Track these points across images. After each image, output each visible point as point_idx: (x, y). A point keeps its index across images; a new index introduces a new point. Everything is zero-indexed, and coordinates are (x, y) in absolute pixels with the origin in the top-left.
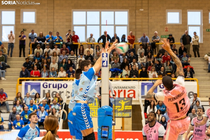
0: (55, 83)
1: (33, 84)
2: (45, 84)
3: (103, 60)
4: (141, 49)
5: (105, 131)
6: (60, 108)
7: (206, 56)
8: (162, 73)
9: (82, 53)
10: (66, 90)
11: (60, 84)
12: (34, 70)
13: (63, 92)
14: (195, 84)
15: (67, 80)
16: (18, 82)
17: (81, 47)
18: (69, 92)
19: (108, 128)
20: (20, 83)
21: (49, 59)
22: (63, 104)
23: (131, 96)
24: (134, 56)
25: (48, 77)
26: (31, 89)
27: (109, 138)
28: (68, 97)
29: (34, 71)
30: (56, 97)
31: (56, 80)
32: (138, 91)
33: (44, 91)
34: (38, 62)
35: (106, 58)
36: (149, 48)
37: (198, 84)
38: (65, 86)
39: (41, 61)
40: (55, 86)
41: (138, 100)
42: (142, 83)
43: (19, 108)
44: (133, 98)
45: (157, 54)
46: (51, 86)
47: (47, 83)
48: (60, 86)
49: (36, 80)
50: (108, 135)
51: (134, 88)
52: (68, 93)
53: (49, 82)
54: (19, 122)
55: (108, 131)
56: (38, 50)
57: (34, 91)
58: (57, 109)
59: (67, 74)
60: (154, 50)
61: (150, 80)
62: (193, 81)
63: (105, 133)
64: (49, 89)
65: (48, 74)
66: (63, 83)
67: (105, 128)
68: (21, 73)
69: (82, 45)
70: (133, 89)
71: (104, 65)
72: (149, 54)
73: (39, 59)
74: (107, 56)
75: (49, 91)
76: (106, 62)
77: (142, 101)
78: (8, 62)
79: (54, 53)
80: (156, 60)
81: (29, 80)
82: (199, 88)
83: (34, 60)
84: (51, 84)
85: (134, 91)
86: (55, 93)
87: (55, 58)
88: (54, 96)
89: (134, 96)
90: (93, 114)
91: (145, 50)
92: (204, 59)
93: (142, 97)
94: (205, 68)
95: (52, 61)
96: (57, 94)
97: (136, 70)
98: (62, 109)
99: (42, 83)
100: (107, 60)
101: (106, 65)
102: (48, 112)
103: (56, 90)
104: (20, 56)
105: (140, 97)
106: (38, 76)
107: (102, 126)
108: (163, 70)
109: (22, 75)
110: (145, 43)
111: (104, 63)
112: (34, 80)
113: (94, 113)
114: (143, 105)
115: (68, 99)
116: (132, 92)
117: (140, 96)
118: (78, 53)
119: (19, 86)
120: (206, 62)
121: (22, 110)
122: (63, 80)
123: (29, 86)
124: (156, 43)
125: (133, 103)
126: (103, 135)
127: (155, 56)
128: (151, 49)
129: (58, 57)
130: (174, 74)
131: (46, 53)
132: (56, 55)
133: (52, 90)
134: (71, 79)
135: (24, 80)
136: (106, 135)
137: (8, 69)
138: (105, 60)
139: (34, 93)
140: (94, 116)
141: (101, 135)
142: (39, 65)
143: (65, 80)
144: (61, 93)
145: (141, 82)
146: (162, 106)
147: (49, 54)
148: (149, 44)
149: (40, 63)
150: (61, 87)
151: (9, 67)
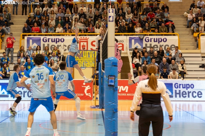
0: (53, 37)
1: (34, 39)
2: (45, 39)
3: (109, 16)
4: (128, 8)
5: (112, 80)
6: (58, 60)
7: (186, 13)
8: (147, 28)
9: (76, 12)
10: (63, 44)
11: (58, 38)
12: (34, 26)
13: (60, 46)
14: (176, 38)
15: (64, 35)
16: (21, 37)
17: (75, 6)
18: (66, 46)
19: (114, 77)
20: (24, 38)
21: (48, 17)
22: (61, 56)
23: (120, 48)
24: (122, 14)
25: (47, 32)
26: (33, 43)
27: (115, 86)
28: (65, 50)
29: (34, 28)
30: (54, 50)
31: (54, 35)
32: (126, 44)
33: (44, 45)
34: (38, 19)
35: (112, 13)
36: (135, 7)
37: (179, 38)
38: (62, 40)
39: (40, 18)
40: (53, 40)
41: (126, 52)
42: (130, 37)
43: (23, 60)
44: (122, 51)
45: (142, 12)
46: (50, 40)
47: (46, 38)
48: (58, 40)
49: (37, 35)
50: (114, 83)
51: (123, 42)
52: (64, 46)
53: (48, 37)
54: (23, 71)
55: (115, 80)
56: (38, 9)
57: (35, 45)
58: (56, 61)
59: (64, 30)
60: (140, 8)
61: (137, 35)
62: (174, 35)
63: (112, 81)
64: (48, 43)
65: (46, 30)
66: (60, 37)
67: (112, 77)
68: (24, 29)
69: (76, 5)
70: (121, 43)
71: (110, 20)
72: (136, 12)
73: (39, 16)
74: (113, 12)
75: (48, 45)
76: (112, 17)
77: (130, 53)
78: (11, 19)
79: (52, 11)
80: (141, 17)
81: (31, 35)
82: (180, 41)
83: (35, 18)
84: (50, 39)
85: (123, 45)
86: (53, 47)
87: (52, 16)
88: (53, 49)
89: (123, 49)
90: (87, 65)
91: (132, 8)
92: (183, 16)
93: (130, 50)
94: (185, 24)
95: (50, 19)
96: (55, 47)
97: (124, 26)
98: (60, 60)
99: (42, 37)
100: (113, 15)
101: (112, 20)
102: (47, 63)
103: (54, 43)
104: (23, 14)
105: (128, 50)
106: (38, 32)
107: (109, 76)
108: (148, 26)
109: (24, 31)
110: (131, 2)
111: (110, 18)
112: (35, 35)
113: (88, 63)
114: (131, 57)
115: (64, 52)
116: (121, 45)
117: (128, 48)
118: (73, 11)
119: (22, 41)
120: (185, 19)
121: (25, 61)
122: (60, 35)
123: (31, 41)
124: (141, 2)
125: (122, 55)
126: (110, 83)
127: (141, 13)
128: (136, 7)
129: (55, 15)
130: (157, 29)
131: (45, 12)
132: (54, 14)
133: (51, 43)
134: (68, 35)
135: (26, 35)
136: (113, 84)
137: (12, 26)
138: (111, 15)
139: (35, 47)
140: (88, 66)
141: (108, 83)
142: (39, 22)
143: (62, 35)
144: (58, 46)
145: (128, 37)
146: (147, 58)
147: (47, 12)
148: (135, 3)
149: (40, 20)
150: (59, 42)
151: (12, 24)
